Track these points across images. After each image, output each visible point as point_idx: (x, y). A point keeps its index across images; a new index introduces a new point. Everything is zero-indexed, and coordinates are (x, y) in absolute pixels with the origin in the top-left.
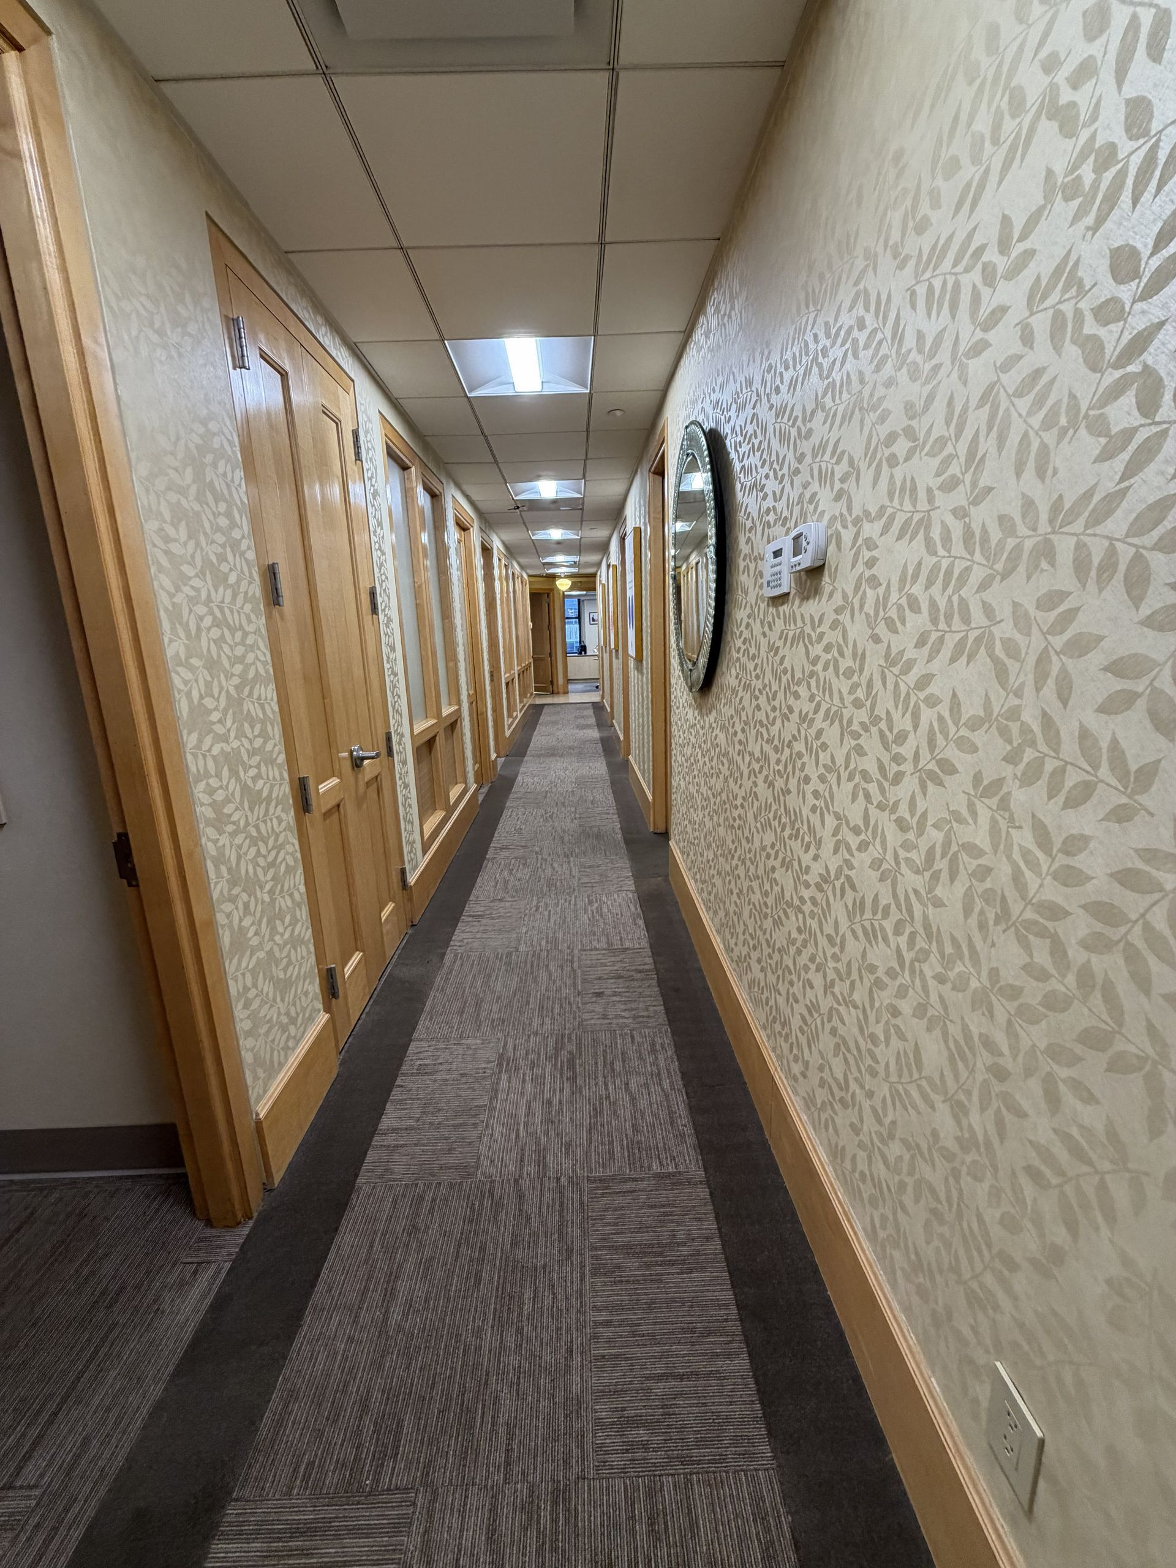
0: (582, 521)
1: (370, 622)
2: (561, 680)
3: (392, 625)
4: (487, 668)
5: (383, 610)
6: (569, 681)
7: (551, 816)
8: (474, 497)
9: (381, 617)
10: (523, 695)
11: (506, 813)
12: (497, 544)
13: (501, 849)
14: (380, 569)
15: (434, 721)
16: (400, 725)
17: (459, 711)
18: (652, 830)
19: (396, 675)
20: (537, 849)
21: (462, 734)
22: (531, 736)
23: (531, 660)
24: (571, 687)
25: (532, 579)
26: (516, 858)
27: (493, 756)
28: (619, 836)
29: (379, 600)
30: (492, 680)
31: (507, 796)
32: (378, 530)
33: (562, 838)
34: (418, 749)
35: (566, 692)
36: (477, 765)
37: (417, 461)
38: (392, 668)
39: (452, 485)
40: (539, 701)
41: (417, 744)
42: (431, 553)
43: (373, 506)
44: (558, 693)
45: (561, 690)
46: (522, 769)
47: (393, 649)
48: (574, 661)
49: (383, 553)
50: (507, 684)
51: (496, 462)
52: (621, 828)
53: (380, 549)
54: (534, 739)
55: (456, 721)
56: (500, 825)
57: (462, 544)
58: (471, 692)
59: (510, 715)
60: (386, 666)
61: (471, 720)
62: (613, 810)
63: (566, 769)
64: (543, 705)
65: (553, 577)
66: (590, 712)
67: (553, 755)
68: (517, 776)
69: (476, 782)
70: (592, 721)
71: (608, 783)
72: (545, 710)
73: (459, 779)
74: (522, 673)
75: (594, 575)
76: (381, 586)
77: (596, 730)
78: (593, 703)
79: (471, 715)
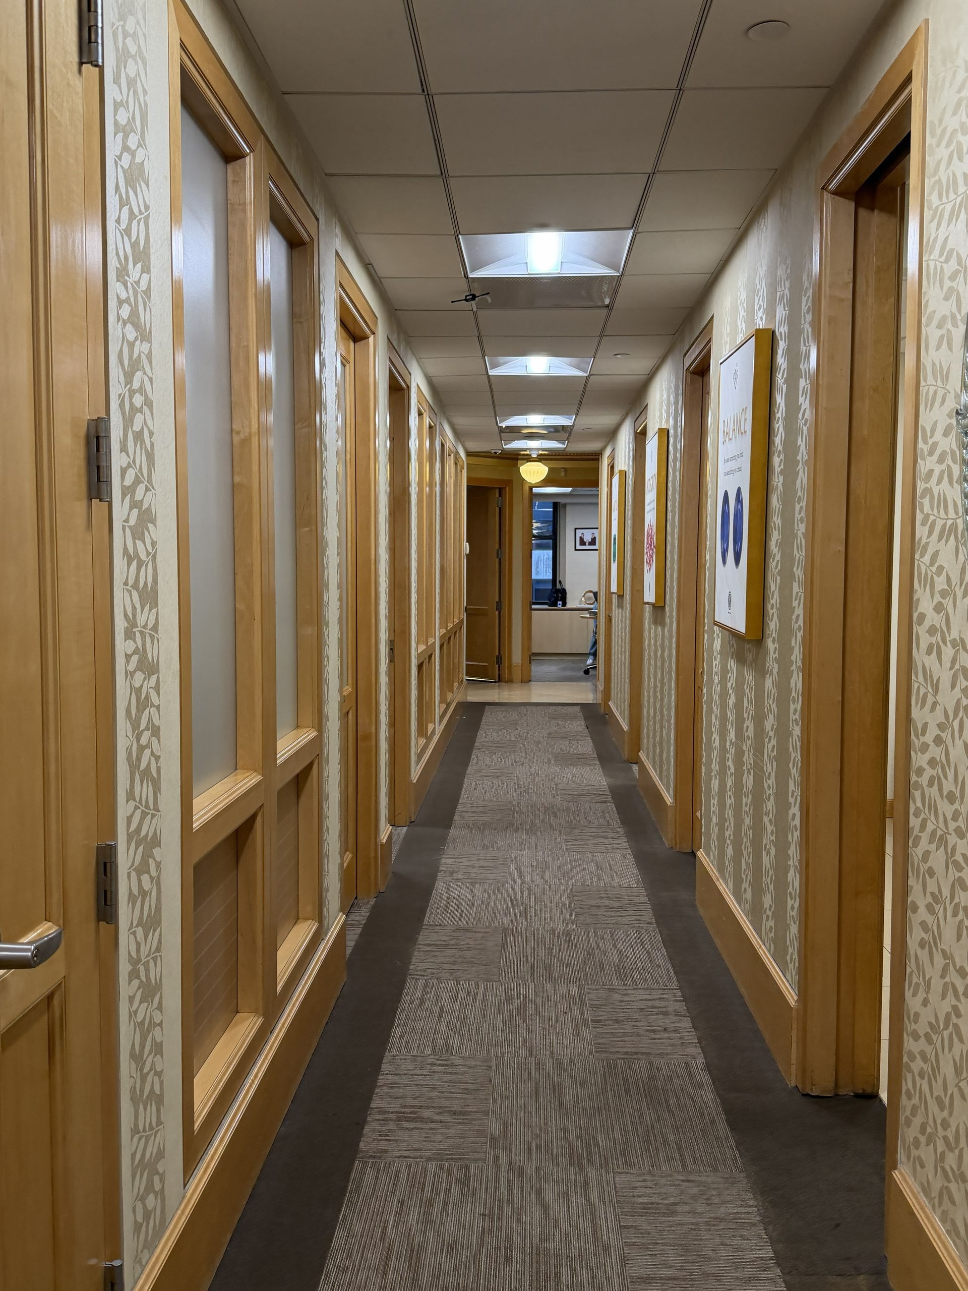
0: (601, 336)
1: (80, 521)
2: (517, 656)
3: (153, 532)
4: (384, 636)
5: (128, 491)
6: (533, 657)
7: (522, 1010)
8: (384, 269)
9: (120, 509)
10: (447, 685)
11: (412, 992)
12: (417, 382)
13: (401, 1118)
14: (129, 377)
15: (253, 779)
16: (151, 810)
17: (317, 744)
18: (792, 1083)
19: (149, 668)
20: (495, 1128)
21: (321, 797)
22: (463, 774)
23: (464, 616)
24: (537, 669)
25: (475, 460)
26: (439, 1157)
27: (385, 831)
28: (708, 1096)
29: (117, 460)
30: (391, 660)
31: (411, 937)
32: (135, 272)
33: (557, 1089)
34: (199, 868)
35: (527, 680)
36: (349, 856)
37: (261, 144)
38: (141, 652)
39: (338, 231)
40: (475, 696)
41: (200, 852)
42: (280, 396)
43: (123, 203)
44: (510, 681)
45: (517, 674)
46: (447, 862)
47: (150, 597)
48: (543, 617)
49: (145, 336)
50: (420, 667)
51: (444, 174)
52: (708, 1067)
53: (134, 319)
54: (469, 783)
55: (310, 766)
56: (397, 1031)
57: (349, 368)
58: (348, 689)
59: (422, 731)
60: (122, 646)
61: (344, 761)
62: (674, 1002)
63: (544, 867)
64: (483, 705)
65: (516, 458)
66: (579, 725)
67: (511, 827)
68: (434, 878)
69: (342, 910)
70: (586, 746)
71: (648, 915)
72: (488, 717)
73: (306, 907)
74: (446, 640)
75: (596, 457)
76: (128, 422)
77: (599, 770)
78: (584, 706)
79: (344, 750)
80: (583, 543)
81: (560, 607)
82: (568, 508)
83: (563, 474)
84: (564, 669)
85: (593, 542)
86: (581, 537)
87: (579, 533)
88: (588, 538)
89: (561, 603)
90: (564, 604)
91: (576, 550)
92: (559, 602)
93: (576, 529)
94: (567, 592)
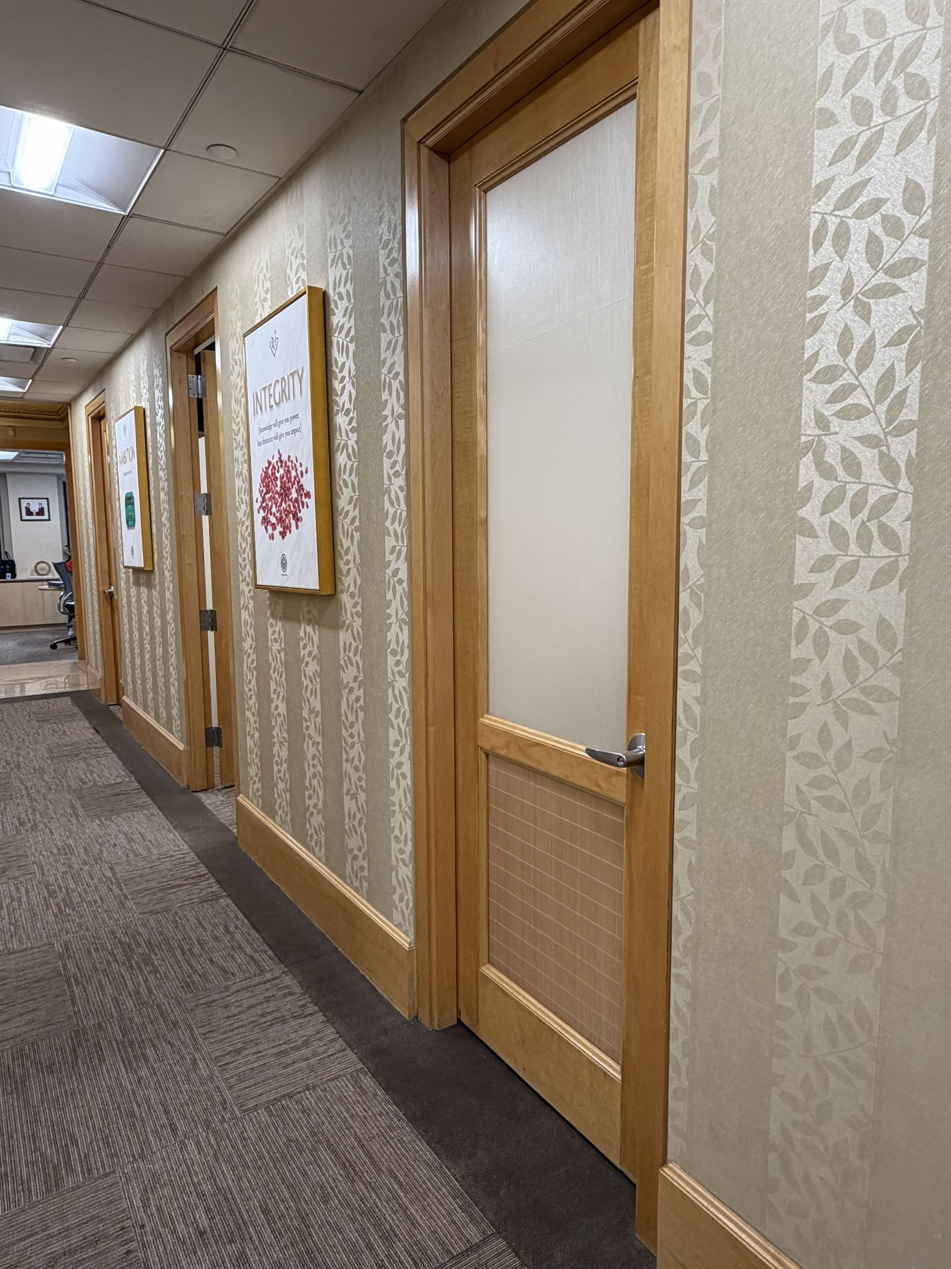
80: (29, 513)
81: (9, 579)
82: (9, 478)
83: (11, 433)
84: (23, 644)
85: (41, 512)
86: (26, 508)
87: (24, 503)
88: (34, 508)
89: (10, 574)
90: (14, 575)
91: (22, 520)
92: (7, 574)
93: (20, 499)
94: (16, 563)
